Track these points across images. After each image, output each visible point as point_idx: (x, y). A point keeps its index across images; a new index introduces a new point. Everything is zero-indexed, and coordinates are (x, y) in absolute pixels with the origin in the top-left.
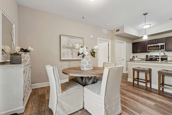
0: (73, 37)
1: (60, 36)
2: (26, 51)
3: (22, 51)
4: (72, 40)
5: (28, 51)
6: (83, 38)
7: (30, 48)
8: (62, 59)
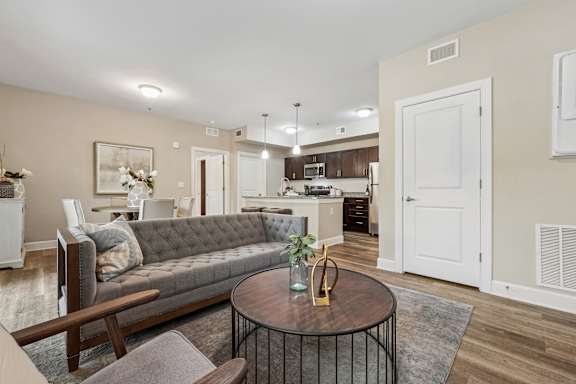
0: (127, 146)
1: (95, 144)
2: (16, 176)
3: (7, 177)
4: (124, 151)
5: (21, 177)
6: (152, 148)
7: (24, 171)
8: (99, 191)
